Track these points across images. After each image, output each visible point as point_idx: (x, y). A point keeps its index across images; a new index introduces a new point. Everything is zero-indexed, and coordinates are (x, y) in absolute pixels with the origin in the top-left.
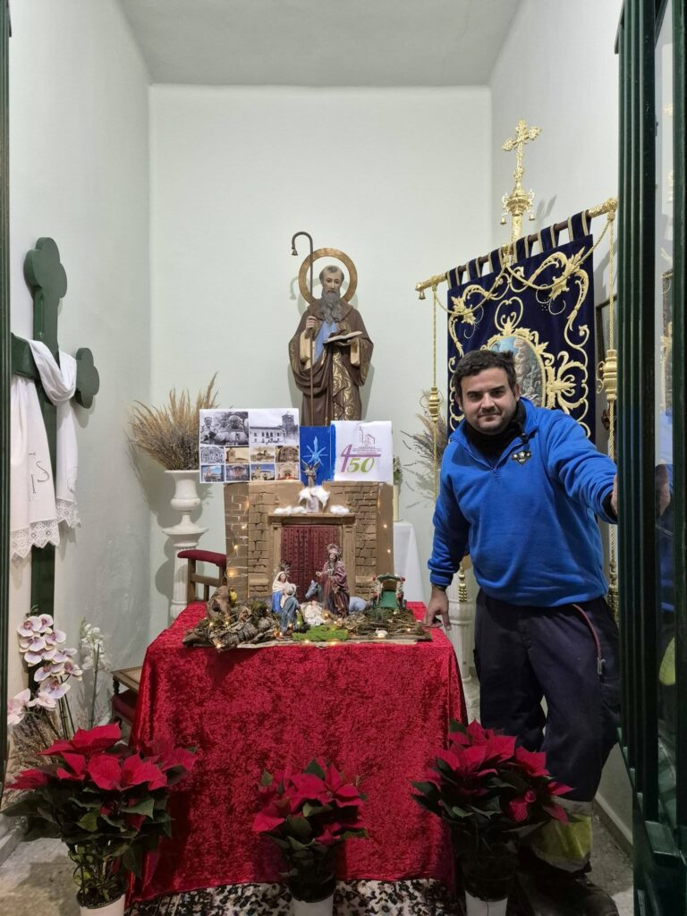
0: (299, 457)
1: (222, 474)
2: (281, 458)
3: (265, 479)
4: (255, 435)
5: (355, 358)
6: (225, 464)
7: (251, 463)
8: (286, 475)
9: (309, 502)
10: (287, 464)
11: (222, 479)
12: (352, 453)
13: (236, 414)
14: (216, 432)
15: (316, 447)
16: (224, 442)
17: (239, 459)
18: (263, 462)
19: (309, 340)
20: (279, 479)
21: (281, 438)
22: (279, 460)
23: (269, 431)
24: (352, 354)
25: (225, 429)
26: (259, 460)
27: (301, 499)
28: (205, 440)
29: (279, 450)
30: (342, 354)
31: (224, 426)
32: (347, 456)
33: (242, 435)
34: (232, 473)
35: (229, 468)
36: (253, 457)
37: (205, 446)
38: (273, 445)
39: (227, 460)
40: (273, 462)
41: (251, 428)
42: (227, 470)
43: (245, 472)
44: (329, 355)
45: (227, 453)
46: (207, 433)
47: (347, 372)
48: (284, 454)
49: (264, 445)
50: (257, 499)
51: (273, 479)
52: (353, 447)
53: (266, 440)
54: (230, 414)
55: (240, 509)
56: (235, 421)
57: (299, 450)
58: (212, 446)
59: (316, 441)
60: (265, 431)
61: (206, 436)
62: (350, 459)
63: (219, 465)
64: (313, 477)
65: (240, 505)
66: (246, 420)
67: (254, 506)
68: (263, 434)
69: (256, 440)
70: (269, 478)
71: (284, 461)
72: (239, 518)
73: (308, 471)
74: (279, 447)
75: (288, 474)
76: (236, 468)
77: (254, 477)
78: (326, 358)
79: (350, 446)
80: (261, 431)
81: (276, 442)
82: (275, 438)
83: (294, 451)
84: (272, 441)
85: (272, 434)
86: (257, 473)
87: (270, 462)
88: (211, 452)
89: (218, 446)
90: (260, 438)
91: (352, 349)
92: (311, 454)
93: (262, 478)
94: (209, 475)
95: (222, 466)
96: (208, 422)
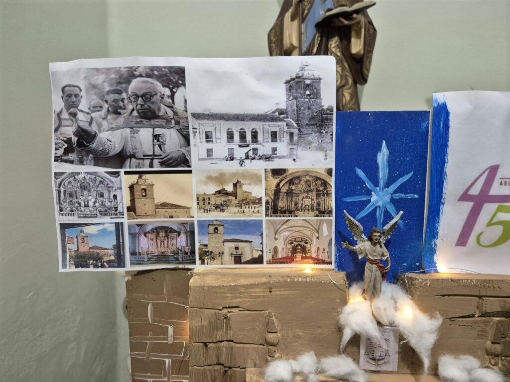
0: (332, 203)
1: (119, 247)
2: (282, 204)
3: (238, 260)
4: (208, 137)
5: (357, 46)
6: (126, 221)
7: (198, 216)
8: (294, 251)
9: (369, 340)
10: (298, 219)
11: (119, 261)
12: (496, 190)
13: (150, 73)
14: (94, 128)
15: (383, 173)
16: (121, 158)
17: (164, 205)
18: (230, 214)
19: (296, 23)
20: (275, 261)
21: (282, 147)
22: (274, 209)
23: (249, 127)
24: (353, 40)
25: (121, 120)
26: (220, 207)
27: (347, 335)
28: (67, 151)
29: (274, 181)
30: (341, 40)
31: (116, 111)
32: (479, 201)
33: (171, 137)
34: (146, 244)
35: (138, 231)
36: (203, 201)
37: (67, 168)
38: (259, 167)
39: (131, 209)
40: (259, 214)
41: (196, 116)
42: (133, 236)
43: (181, 241)
44: (324, 39)
45: (131, 188)
46: (69, 131)
47: (346, 65)
48: (290, 193)
49: (234, 166)
50: (214, 326)
51: (259, 260)
52: (500, 174)
53: (240, 153)
54: (131, 74)
55: (170, 340)
56: (147, 96)
57: (332, 181)
58: (86, 169)
59: (383, 156)
60: (236, 127)
61: (68, 141)
62: (489, 209)
63: (108, 222)
64: (381, 265)
65: (171, 330)
66: (180, 93)
67: (205, 344)
68: (230, 136)
69: (209, 152)
70: (247, 257)
71: (290, 212)
72: (167, 361)
73: (363, 246)
74: (276, 172)
75: (299, 249)
76: (157, 230)
77: (206, 255)
78: (320, 45)
79: (494, 170)
80: (225, 126)
81: (268, 158)
82: (265, 148)
83: (318, 185)
84: (254, 155)
85: (255, 136)
86: (213, 243)
87: (249, 215)
88: (84, 188)
89: (101, 170)
90: (221, 147)
91: (353, 34)
92: (369, 193)
93: (227, 257)
94: (84, 249)
95: (119, 227)
96: (71, 98)
